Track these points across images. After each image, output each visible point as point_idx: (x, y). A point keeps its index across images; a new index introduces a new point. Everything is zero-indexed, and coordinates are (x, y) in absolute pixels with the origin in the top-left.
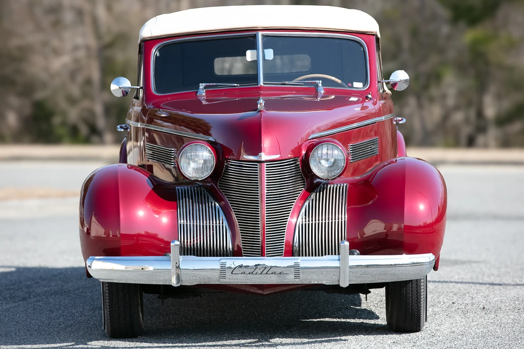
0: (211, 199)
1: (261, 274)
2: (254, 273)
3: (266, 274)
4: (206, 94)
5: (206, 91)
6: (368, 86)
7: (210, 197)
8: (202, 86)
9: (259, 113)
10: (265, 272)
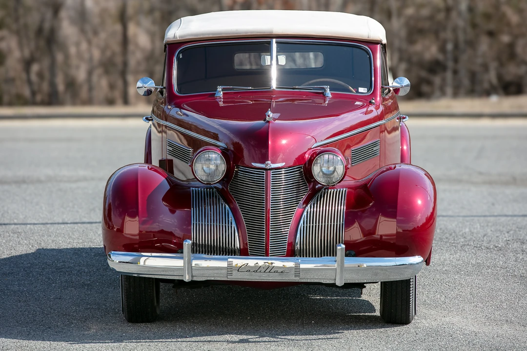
0: (222, 201)
1: (264, 272)
2: (259, 271)
3: (269, 272)
4: (223, 96)
5: (223, 93)
6: (372, 92)
7: (221, 198)
8: (220, 88)
9: (268, 124)
10: (268, 270)
